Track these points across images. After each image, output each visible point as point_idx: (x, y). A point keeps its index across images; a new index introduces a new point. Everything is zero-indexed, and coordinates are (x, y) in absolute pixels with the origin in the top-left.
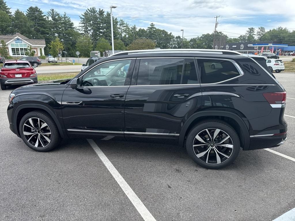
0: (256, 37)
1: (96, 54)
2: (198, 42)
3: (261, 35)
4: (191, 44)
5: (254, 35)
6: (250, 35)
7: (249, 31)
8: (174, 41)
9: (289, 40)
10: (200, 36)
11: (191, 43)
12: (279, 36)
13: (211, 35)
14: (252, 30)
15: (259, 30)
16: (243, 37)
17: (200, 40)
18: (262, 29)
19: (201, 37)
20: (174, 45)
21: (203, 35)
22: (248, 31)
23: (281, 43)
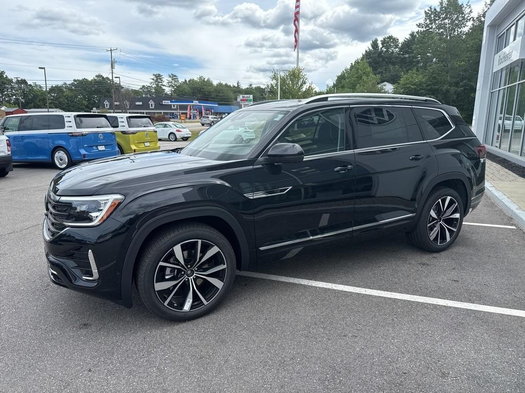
0: (168, 90)
2: (67, 93)
3: (174, 87)
4: (54, 97)
5: (164, 85)
6: (157, 85)
7: (155, 79)
8: (12, 88)
9: (217, 96)
10: (68, 83)
11: (53, 95)
12: (202, 90)
13: (91, 82)
14: (158, 77)
15: (170, 79)
16: (147, 88)
17: (70, 89)
18: (174, 77)
19: (72, 84)
20: (14, 97)
21: (75, 80)
22: (153, 79)
23: (208, 100)
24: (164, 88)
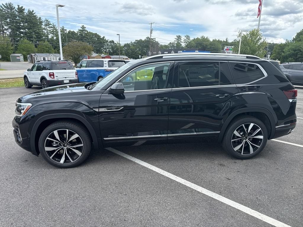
0: (183, 45)
1: (17, 58)
2: (132, 47)
3: (187, 43)
4: (126, 49)
5: (181, 42)
6: (178, 42)
7: (177, 38)
8: (107, 45)
9: (211, 47)
10: (133, 42)
11: (125, 48)
12: (202, 44)
13: (144, 41)
14: (179, 37)
15: (185, 38)
16: (172, 44)
17: (134, 46)
18: (188, 37)
19: (135, 43)
20: (108, 49)
21: (136, 41)
22: (176, 39)
23: (205, 50)
24: (181, 43)
